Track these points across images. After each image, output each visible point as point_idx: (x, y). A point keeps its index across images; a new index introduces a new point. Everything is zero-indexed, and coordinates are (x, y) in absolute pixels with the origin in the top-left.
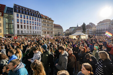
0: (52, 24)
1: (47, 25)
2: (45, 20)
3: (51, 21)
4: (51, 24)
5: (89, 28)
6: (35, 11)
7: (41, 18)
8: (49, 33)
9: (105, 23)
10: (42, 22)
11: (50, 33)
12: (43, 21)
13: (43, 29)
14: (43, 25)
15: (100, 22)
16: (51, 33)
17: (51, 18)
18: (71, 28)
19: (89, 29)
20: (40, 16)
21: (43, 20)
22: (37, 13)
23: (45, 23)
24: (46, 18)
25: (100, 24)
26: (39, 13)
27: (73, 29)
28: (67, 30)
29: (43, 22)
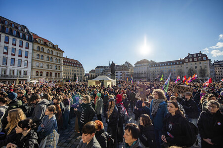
0: (60, 57)
1: (45, 58)
2: (41, 47)
3: (58, 52)
4: (56, 58)
5: (125, 70)
6: (15, 23)
7: (32, 42)
8: (51, 75)
9: (143, 64)
10: (33, 50)
11: (53, 75)
12: (36, 48)
13: (34, 65)
14: (35, 56)
15: (138, 63)
16: (56, 76)
17: (57, 46)
18: (98, 67)
19: (125, 72)
20: (30, 36)
21: (36, 46)
22: (22, 30)
23: (41, 54)
24: (46, 43)
25: (138, 65)
26: (28, 31)
27: (101, 70)
28: (92, 70)
29: (37, 51)
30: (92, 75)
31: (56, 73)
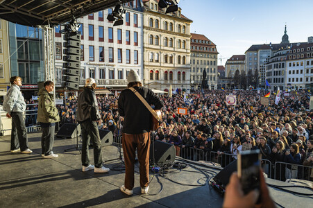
0: (184, 35)
1: (162, 41)
2: (155, 18)
3: (182, 24)
4: (178, 38)
7: (141, 10)
8: (171, 78)
10: (144, 27)
11: (175, 76)
12: (147, 24)
13: (146, 59)
14: (147, 40)
16: (179, 79)
21: (147, 17)
23: (155, 34)
27: (265, 55)
28: (235, 58)
29: (147, 28)
30: (237, 71)
31: (179, 73)
